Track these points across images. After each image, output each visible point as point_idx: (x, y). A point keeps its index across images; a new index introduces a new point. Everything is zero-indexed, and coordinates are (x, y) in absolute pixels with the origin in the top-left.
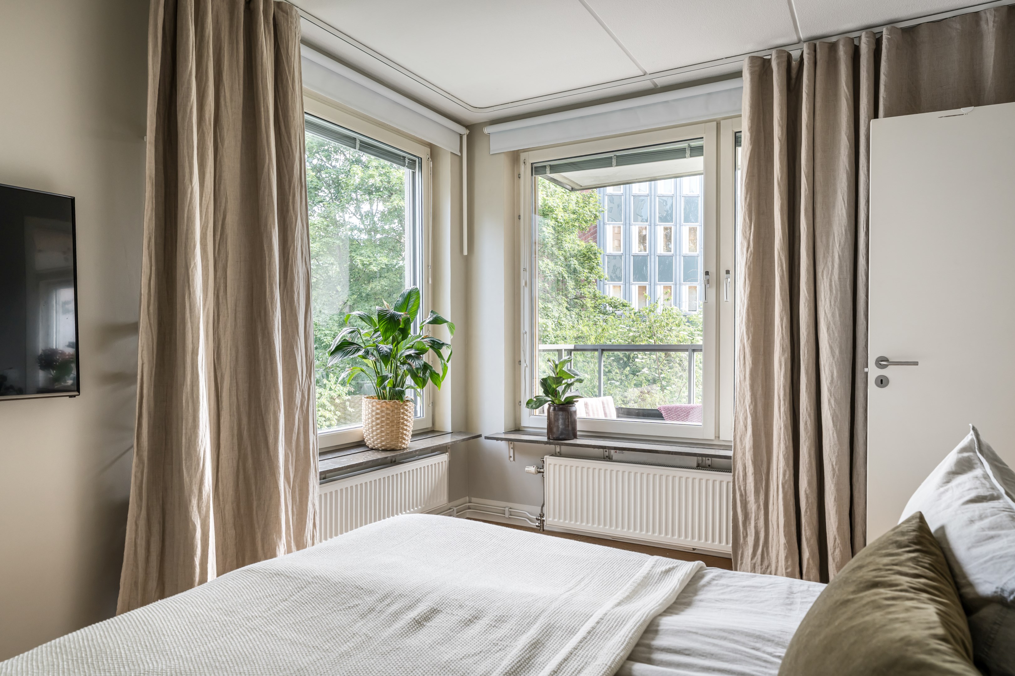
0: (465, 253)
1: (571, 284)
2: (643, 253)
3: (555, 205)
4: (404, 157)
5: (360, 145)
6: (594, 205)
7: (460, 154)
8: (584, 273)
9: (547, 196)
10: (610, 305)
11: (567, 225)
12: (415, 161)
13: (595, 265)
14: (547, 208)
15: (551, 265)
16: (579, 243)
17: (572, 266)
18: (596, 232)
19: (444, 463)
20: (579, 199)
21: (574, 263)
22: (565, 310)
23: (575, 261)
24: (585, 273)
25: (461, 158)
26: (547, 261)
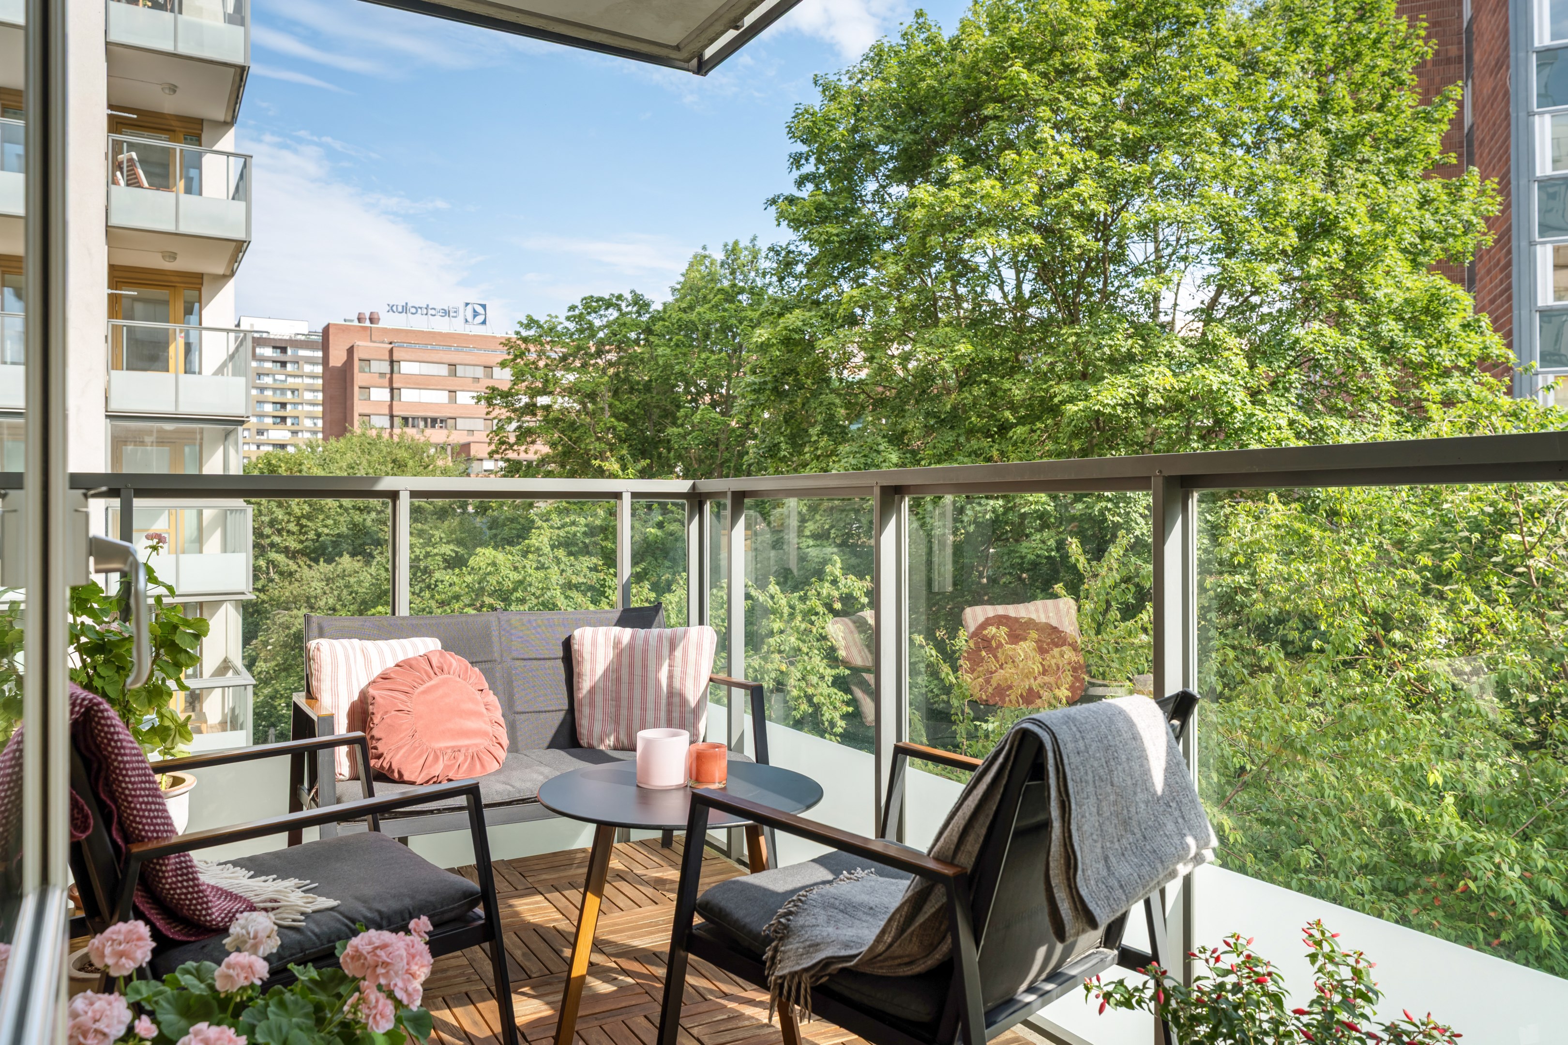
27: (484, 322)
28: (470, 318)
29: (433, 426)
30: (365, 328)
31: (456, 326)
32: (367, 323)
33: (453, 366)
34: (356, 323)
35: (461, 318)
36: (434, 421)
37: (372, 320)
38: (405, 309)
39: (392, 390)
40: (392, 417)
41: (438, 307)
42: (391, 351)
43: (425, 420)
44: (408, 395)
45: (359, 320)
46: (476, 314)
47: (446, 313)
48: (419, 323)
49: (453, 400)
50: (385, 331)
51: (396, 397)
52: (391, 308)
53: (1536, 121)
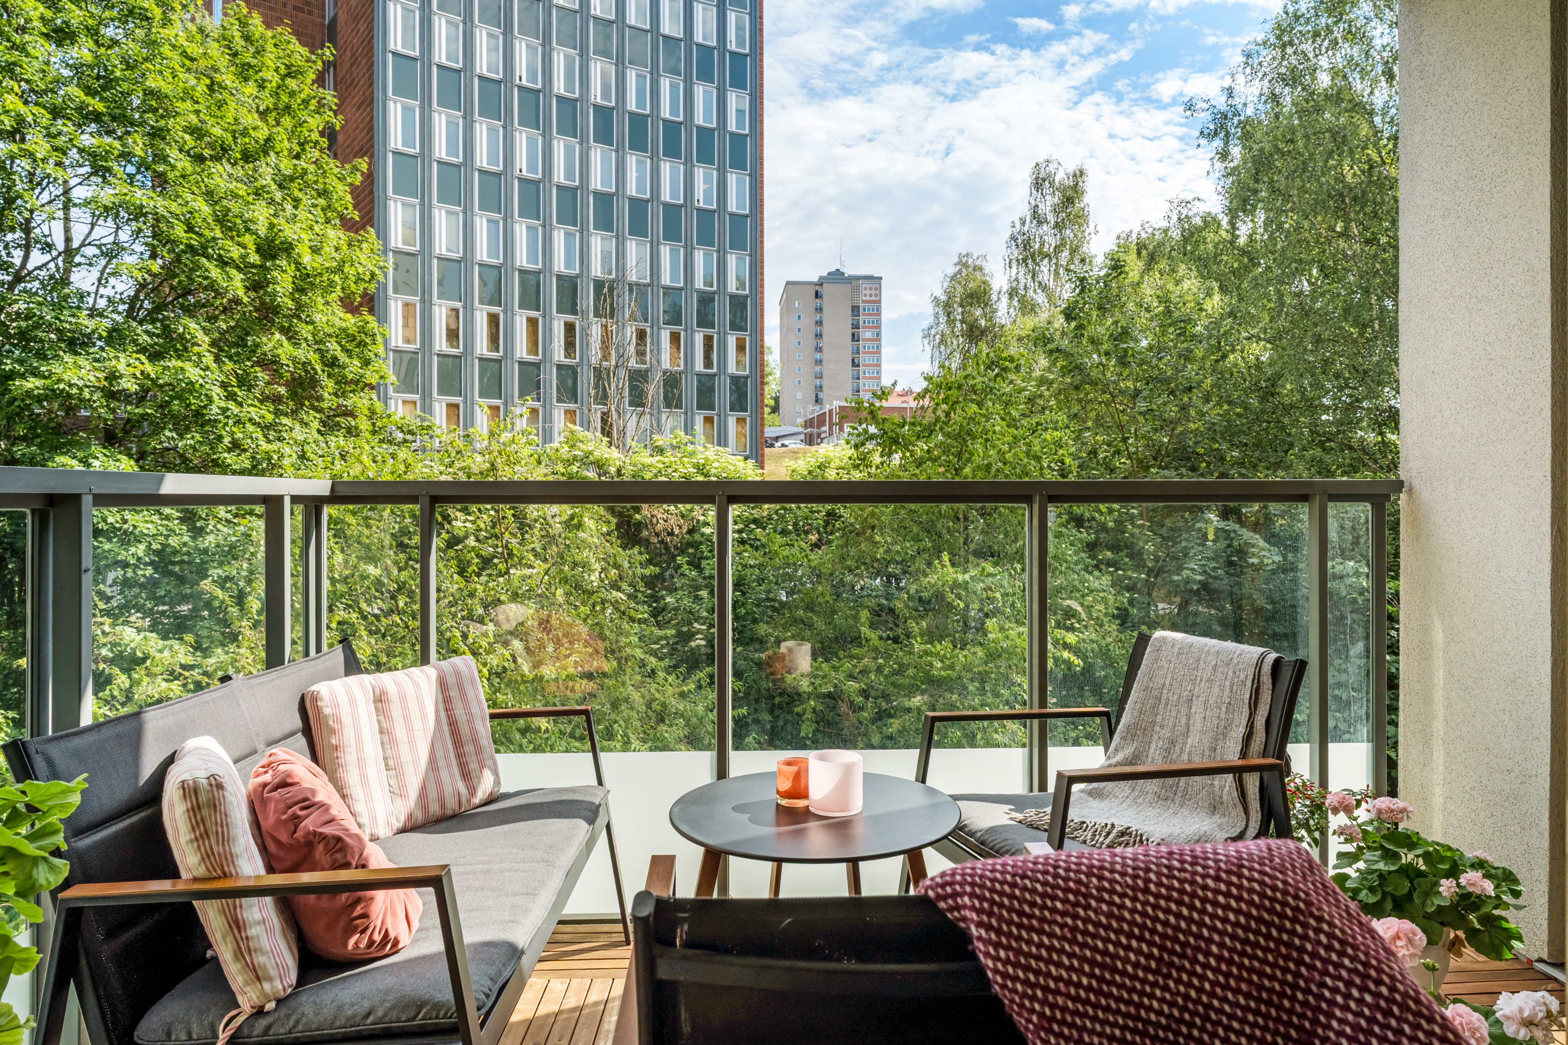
1: (326, 386)
2: (454, 351)
3: (295, 238)
8: (353, 367)
10: (401, 429)
11: (318, 279)
13: (372, 356)
14: (280, 240)
15: (288, 345)
16: (341, 315)
17: (331, 353)
20: (341, 242)
21: (333, 347)
22: (316, 435)
23: (336, 345)
53: (391, 204)
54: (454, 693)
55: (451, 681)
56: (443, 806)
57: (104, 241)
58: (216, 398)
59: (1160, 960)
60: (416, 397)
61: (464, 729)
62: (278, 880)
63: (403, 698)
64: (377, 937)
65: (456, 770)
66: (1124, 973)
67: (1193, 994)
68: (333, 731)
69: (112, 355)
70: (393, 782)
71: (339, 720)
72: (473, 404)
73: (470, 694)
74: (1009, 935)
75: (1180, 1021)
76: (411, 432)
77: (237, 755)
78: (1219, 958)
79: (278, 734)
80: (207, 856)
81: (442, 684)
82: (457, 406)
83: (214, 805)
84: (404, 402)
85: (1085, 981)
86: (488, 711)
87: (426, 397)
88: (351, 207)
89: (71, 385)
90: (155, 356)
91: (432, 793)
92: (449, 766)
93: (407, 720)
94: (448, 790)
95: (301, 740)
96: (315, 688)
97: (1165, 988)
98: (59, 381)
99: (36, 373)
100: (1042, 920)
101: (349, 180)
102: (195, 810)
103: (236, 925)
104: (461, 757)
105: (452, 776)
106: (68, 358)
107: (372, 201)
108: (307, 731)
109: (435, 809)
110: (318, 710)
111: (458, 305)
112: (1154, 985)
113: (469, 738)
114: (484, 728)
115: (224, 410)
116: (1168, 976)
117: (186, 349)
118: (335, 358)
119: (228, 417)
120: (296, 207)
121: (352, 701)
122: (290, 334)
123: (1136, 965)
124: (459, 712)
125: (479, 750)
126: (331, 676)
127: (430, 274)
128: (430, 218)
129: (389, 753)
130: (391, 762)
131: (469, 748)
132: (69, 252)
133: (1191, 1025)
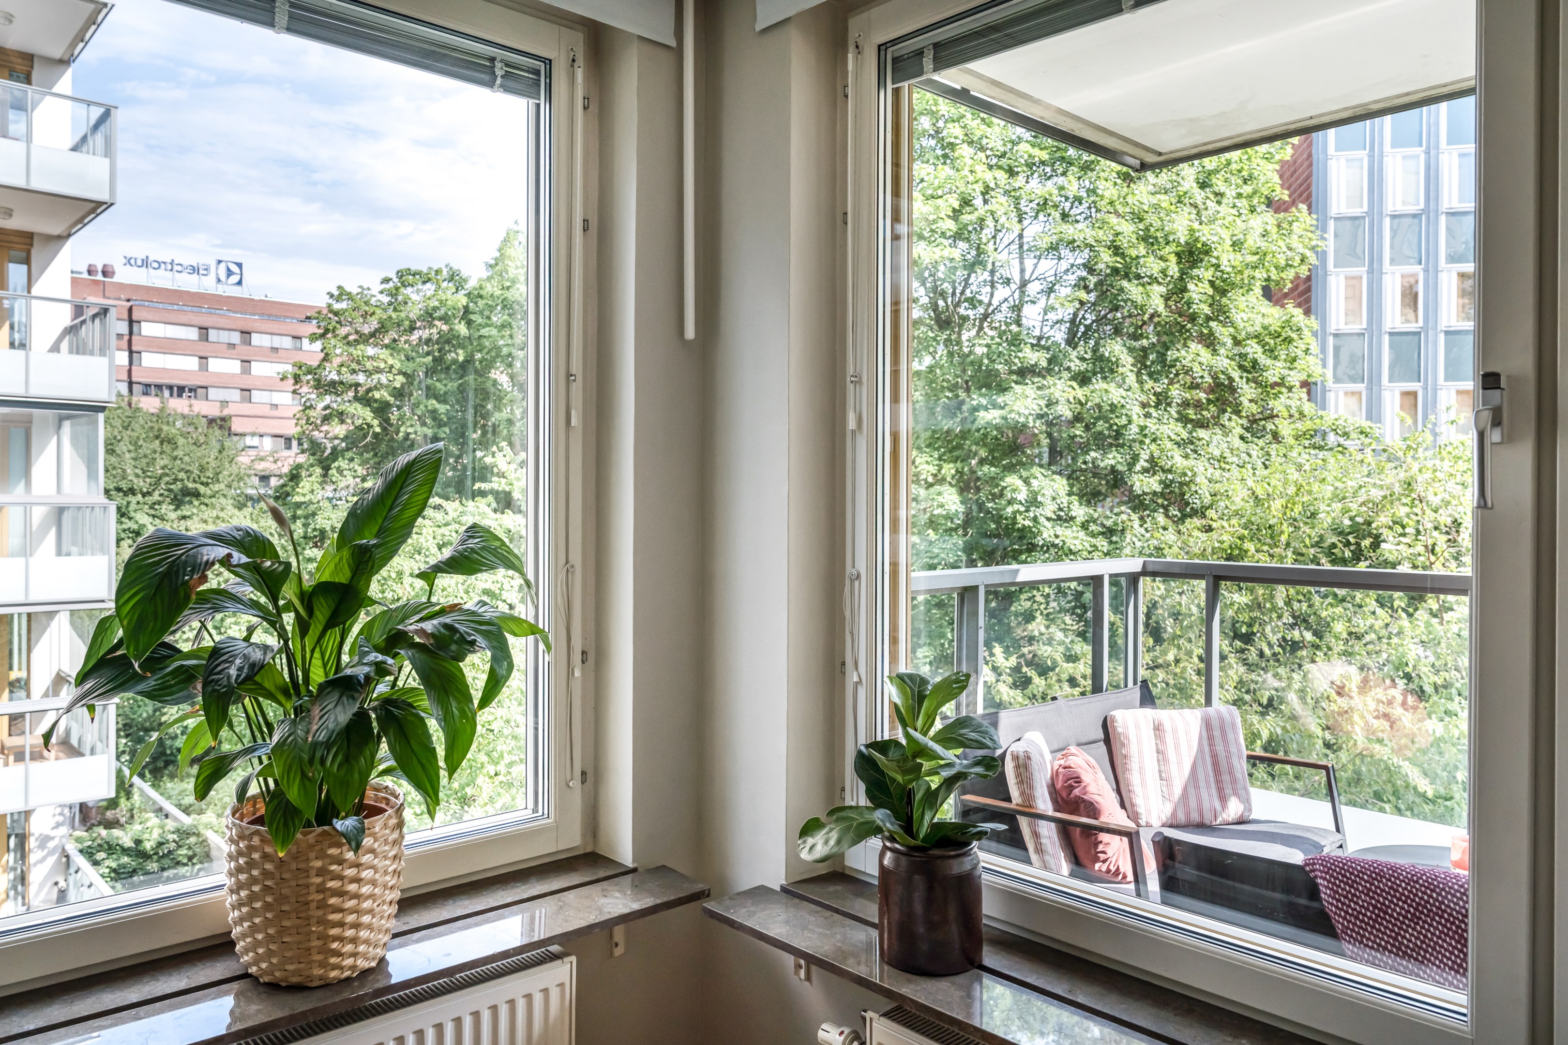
0: (690, 333)
1: (1247, 392)
2: (1412, 327)
3: (1215, 239)
4: (492, 60)
5: (291, 17)
6: (1300, 237)
7: (673, 43)
9: (1201, 224)
10: (1335, 431)
11: (1239, 277)
12: (537, 72)
13: (1299, 353)
14: (1199, 245)
15: (1205, 355)
16: (1264, 310)
17: (1250, 356)
18: (1308, 290)
19: (554, 994)
20: (1269, 228)
21: (1254, 349)
22: (1238, 442)
23: (1256, 346)
24: (1277, 370)
25: (679, 52)
26: (1194, 346)
27: (240, 283)
28: (223, 277)
29: (180, 395)
30: (96, 282)
31: (207, 285)
32: (100, 277)
33: (204, 330)
34: (85, 276)
35: (212, 277)
36: (181, 389)
37: (105, 273)
38: (145, 263)
39: (131, 352)
40: (131, 384)
41: (186, 263)
42: (130, 310)
43: (170, 388)
44: (149, 359)
45: (90, 272)
46: (230, 273)
47: (195, 270)
48: (161, 279)
49: (204, 367)
50: (121, 286)
51: (135, 362)
52: (129, 261)
53: (1332, 165)
54: (1217, 733)
55: (1215, 724)
56: (1201, 815)
57: (1046, 275)
58: (1135, 417)
59: (1413, 915)
60: (1361, 387)
61: (1223, 763)
62: (1058, 815)
63: (1175, 731)
64: (1113, 869)
65: (1214, 791)
66: (1391, 916)
67: (1429, 935)
68: (1123, 745)
69: (1051, 382)
70: (1164, 789)
71: (1127, 738)
72: (1435, 390)
73: (1231, 736)
74: (1334, 884)
75: (1420, 948)
76: (1346, 435)
77: (1056, 747)
78: (1447, 920)
79: (1084, 740)
80: (1022, 794)
81: (1207, 724)
82: (1414, 394)
83: (1026, 767)
84: (1346, 393)
85: (1369, 914)
86: (1245, 753)
87: (1374, 383)
88: (1278, 189)
89: (1019, 414)
90: (1083, 379)
91: (1193, 803)
92: (1208, 787)
93: (1177, 747)
94: (1206, 805)
95: (1102, 748)
96: (1112, 713)
97: (1414, 929)
98: (1011, 411)
99: (995, 406)
100: (1355, 882)
101: (1277, 157)
102: (1017, 767)
103: (1036, 835)
104: (1219, 782)
105: (1210, 796)
106: (1018, 388)
107: (1311, 165)
108: (1107, 741)
109: (1195, 817)
110: (1114, 728)
111: (1418, 269)
112: (1409, 926)
113: (1226, 769)
114: (1242, 766)
115: (1143, 428)
116: (1418, 924)
117: (1112, 371)
118: (1255, 362)
119: (1145, 436)
120: (1219, 203)
121: (1137, 727)
122: (1210, 342)
123: (1399, 914)
124: (1220, 748)
125: (1234, 781)
126: (1128, 706)
127: (1381, 237)
128: (1381, 170)
129: (1162, 768)
130: (1164, 775)
131: (1226, 778)
132: (1024, 284)
133: (1426, 951)
